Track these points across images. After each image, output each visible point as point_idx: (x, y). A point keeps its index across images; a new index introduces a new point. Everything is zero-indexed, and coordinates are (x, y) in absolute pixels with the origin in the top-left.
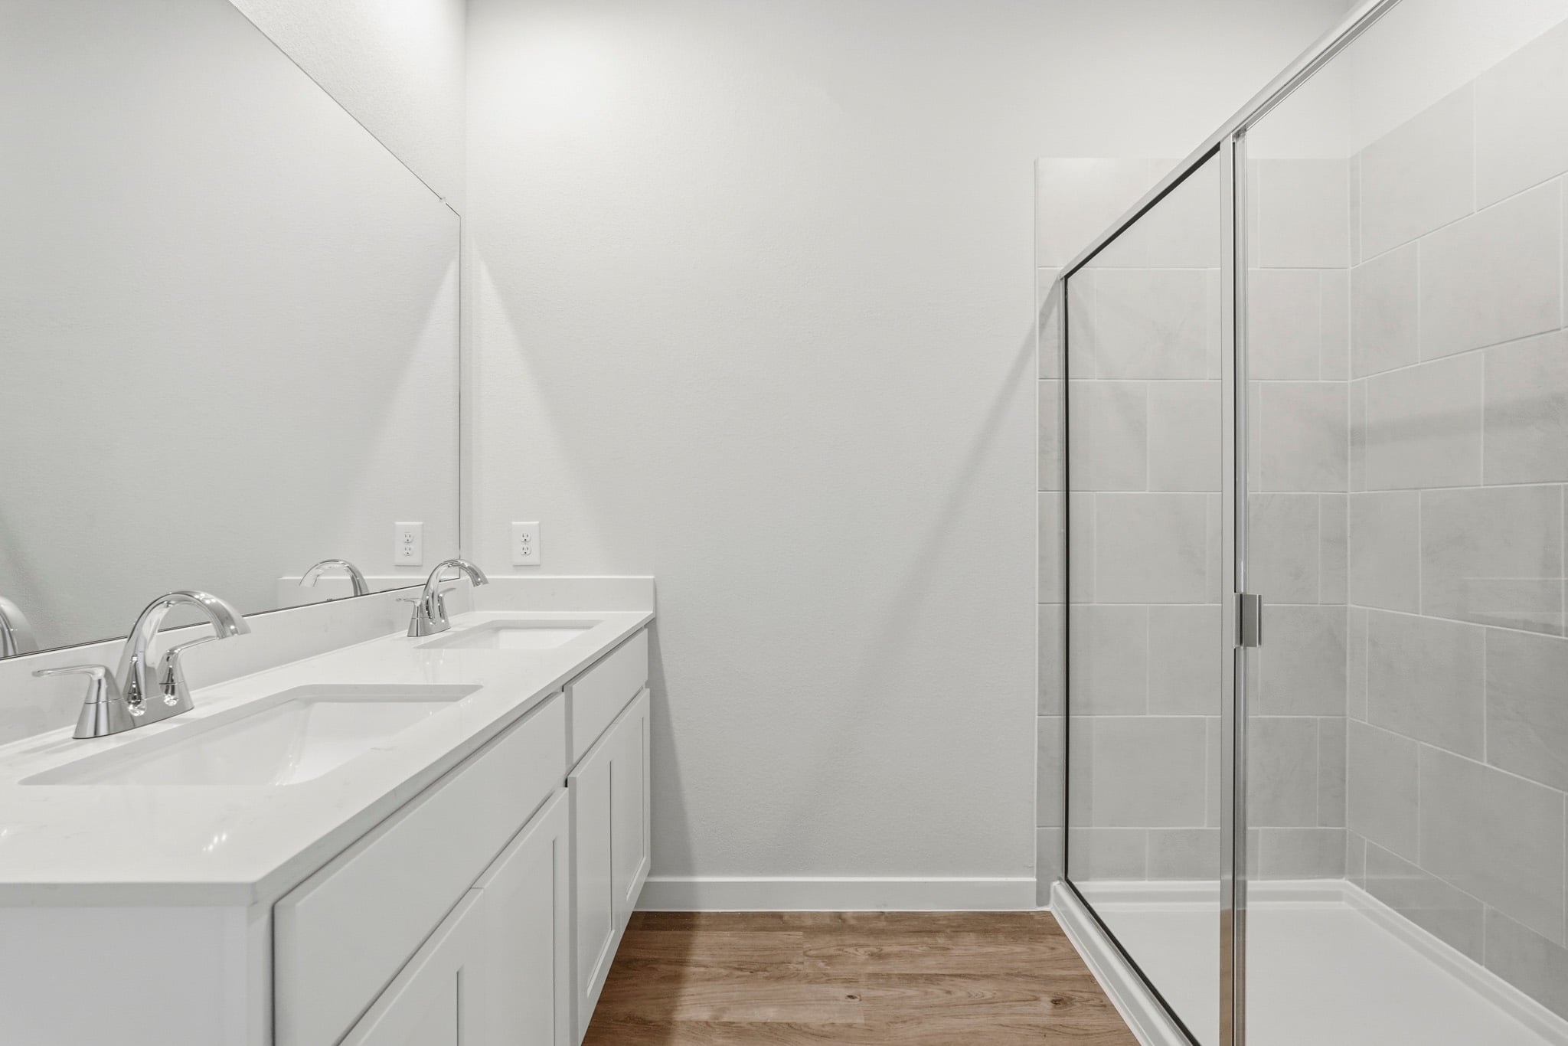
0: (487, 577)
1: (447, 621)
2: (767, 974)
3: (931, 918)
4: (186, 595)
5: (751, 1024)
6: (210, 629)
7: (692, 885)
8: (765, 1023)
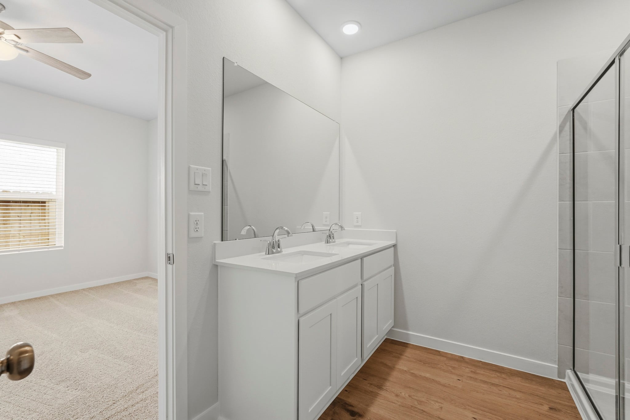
0: (345, 229)
1: (335, 240)
2: (429, 365)
3: (503, 368)
4: (282, 228)
5: (420, 375)
6: (286, 236)
7: (408, 334)
8: (425, 377)
